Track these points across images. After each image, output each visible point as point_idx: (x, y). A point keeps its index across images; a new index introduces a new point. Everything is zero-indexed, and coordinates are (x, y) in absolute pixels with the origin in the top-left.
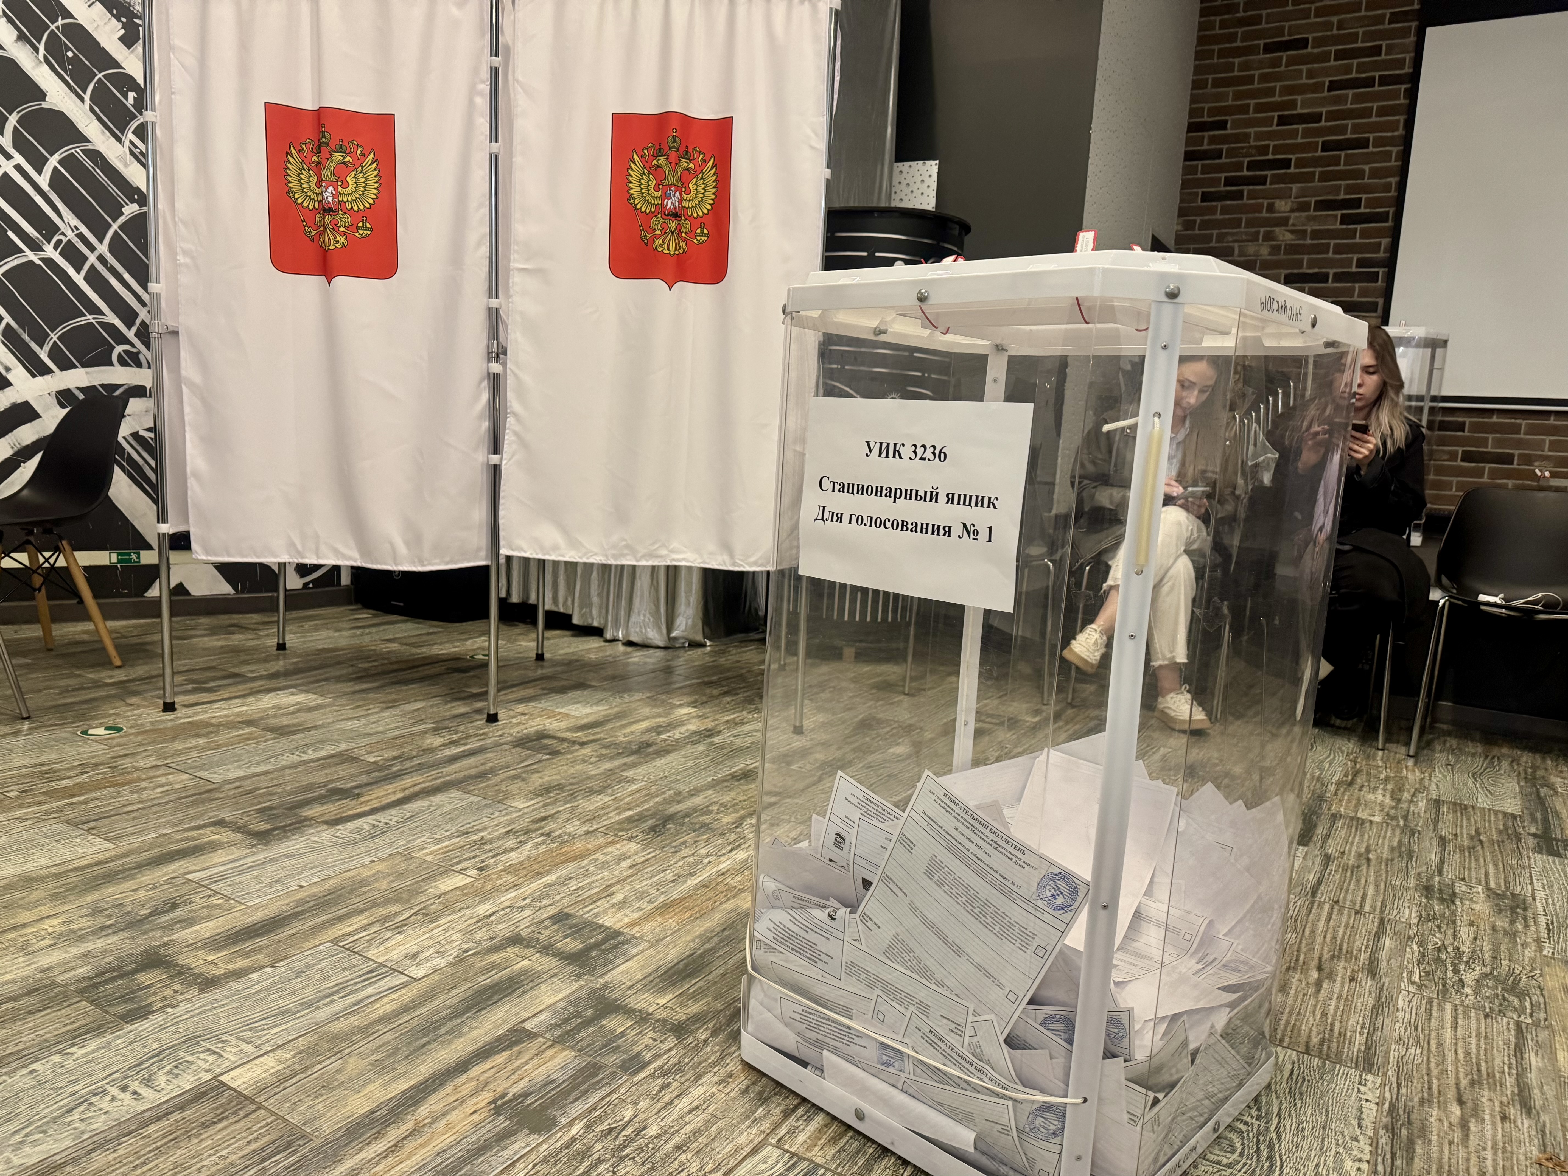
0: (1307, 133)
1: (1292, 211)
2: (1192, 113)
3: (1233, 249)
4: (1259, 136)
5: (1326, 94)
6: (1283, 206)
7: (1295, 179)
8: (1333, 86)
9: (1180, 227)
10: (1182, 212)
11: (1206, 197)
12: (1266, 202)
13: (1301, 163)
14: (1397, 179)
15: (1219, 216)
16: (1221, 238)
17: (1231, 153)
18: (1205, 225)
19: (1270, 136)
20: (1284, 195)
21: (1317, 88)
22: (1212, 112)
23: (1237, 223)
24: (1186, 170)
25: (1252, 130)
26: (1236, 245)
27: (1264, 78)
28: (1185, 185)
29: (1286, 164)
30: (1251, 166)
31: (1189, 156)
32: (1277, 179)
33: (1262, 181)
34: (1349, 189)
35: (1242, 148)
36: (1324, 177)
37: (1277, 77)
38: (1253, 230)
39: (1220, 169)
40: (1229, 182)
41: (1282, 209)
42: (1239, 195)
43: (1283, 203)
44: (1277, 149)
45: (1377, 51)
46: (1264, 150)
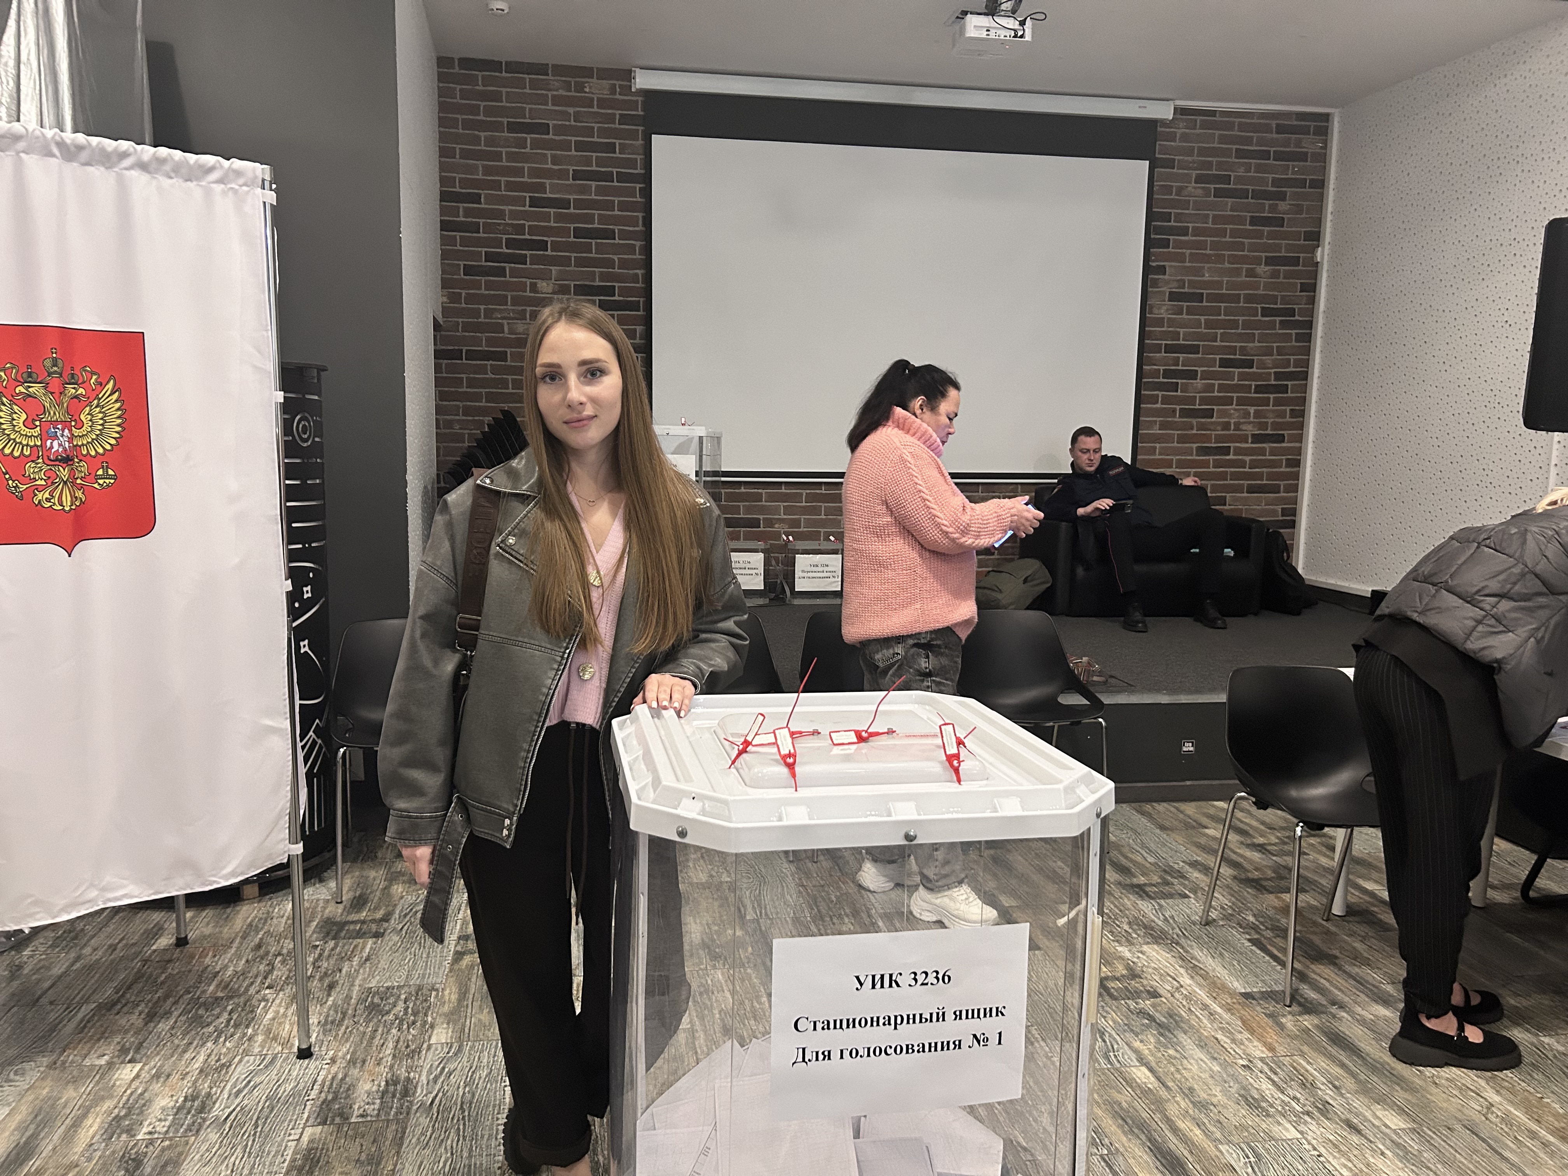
0: (559, 218)
1: (554, 293)
2: (443, 181)
3: (502, 325)
4: (514, 215)
5: (571, 181)
6: (545, 287)
7: (553, 261)
8: (577, 175)
9: (445, 299)
10: (446, 284)
11: (468, 270)
12: (528, 281)
13: (556, 246)
14: (643, 271)
15: (483, 291)
16: (489, 314)
17: (488, 228)
18: (470, 299)
19: (525, 215)
20: (546, 277)
21: (563, 174)
22: (464, 183)
23: (503, 300)
24: (444, 241)
25: (507, 208)
26: (505, 322)
27: (511, 157)
28: (445, 255)
29: (543, 246)
30: (510, 243)
31: (445, 226)
32: (536, 260)
33: (522, 260)
34: (604, 277)
35: (499, 224)
36: (580, 262)
37: (525, 158)
38: (520, 308)
39: (479, 243)
40: (489, 257)
41: (545, 290)
42: (501, 272)
43: (545, 284)
44: (533, 230)
45: (611, 148)
46: (520, 229)
